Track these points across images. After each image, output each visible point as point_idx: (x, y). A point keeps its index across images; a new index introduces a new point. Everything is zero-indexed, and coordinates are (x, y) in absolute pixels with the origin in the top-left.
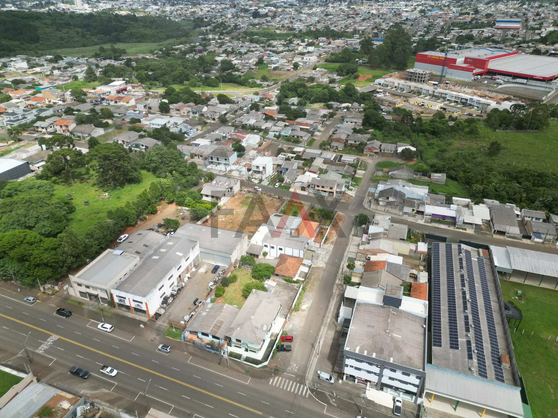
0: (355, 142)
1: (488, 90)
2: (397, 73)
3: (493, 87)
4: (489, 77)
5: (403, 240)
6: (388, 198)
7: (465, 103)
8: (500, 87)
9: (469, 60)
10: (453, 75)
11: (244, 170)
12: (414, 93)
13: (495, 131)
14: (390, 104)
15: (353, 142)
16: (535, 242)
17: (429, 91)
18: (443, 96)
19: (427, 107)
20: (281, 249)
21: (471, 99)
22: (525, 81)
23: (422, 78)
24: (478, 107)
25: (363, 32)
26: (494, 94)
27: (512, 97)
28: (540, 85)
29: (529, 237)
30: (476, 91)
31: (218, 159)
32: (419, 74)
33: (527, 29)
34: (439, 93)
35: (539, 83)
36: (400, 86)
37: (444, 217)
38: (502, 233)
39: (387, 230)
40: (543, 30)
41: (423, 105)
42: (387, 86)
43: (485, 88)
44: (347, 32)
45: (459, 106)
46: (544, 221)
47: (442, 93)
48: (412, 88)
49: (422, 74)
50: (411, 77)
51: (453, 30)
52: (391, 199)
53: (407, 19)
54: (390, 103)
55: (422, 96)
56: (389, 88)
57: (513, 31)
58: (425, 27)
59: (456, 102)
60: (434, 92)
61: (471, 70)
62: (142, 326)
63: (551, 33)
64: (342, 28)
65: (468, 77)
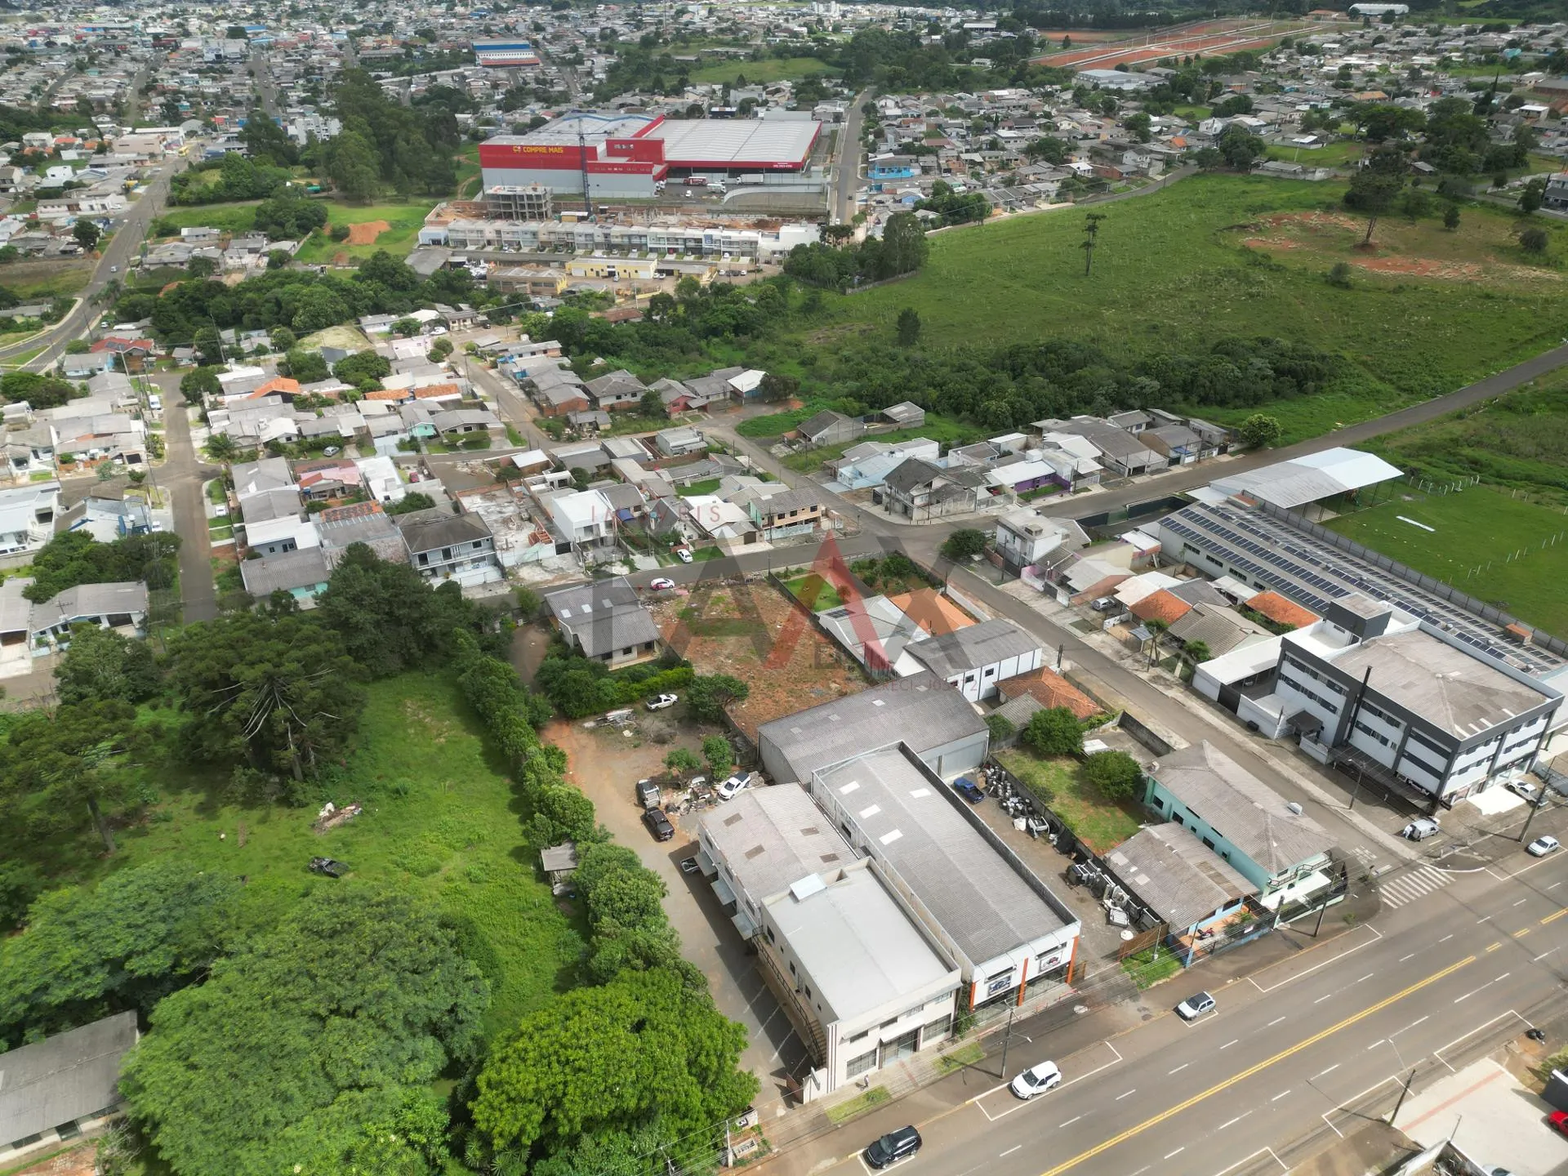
0: (619, 397)
1: (709, 211)
2: (444, 205)
3: (714, 202)
4: (681, 180)
5: (1086, 546)
6: (930, 485)
7: (697, 249)
8: (727, 198)
9: (618, 146)
10: (603, 187)
11: (547, 551)
12: (556, 249)
13: (844, 293)
14: (537, 289)
15: (613, 401)
16: (1189, 465)
17: (592, 235)
18: (636, 241)
19: (623, 275)
20: (989, 673)
21: (709, 238)
22: (759, 178)
23: (540, 206)
24: (731, 253)
25: (115, 104)
26: (724, 219)
27: (766, 217)
28: (790, 181)
29: (1175, 461)
30: (685, 218)
31: (447, 554)
32: (530, 197)
33: (554, 63)
34: (622, 236)
35: (787, 178)
36: (505, 237)
37: (1035, 482)
38: (1139, 471)
39: (1067, 536)
40: (589, 63)
41: (612, 274)
42: (464, 243)
43: (698, 207)
44: (58, 109)
45: (686, 258)
46: (1150, 426)
47: (630, 237)
48: (543, 238)
49: (538, 197)
50: (508, 208)
51: (380, 78)
52: (937, 483)
53: (218, 56)
54: (534, 284)
55: (580, 252)
56: (471, 248)
57: (528, 69)
58: (297, 77)
59: (675, 251)
60: (606, 236)
61: (647, 170)
62: (1080, 1010)
63: (612, 70)
64: (29, 97)
65: (643, 187)
